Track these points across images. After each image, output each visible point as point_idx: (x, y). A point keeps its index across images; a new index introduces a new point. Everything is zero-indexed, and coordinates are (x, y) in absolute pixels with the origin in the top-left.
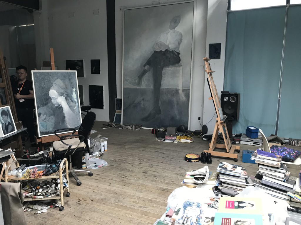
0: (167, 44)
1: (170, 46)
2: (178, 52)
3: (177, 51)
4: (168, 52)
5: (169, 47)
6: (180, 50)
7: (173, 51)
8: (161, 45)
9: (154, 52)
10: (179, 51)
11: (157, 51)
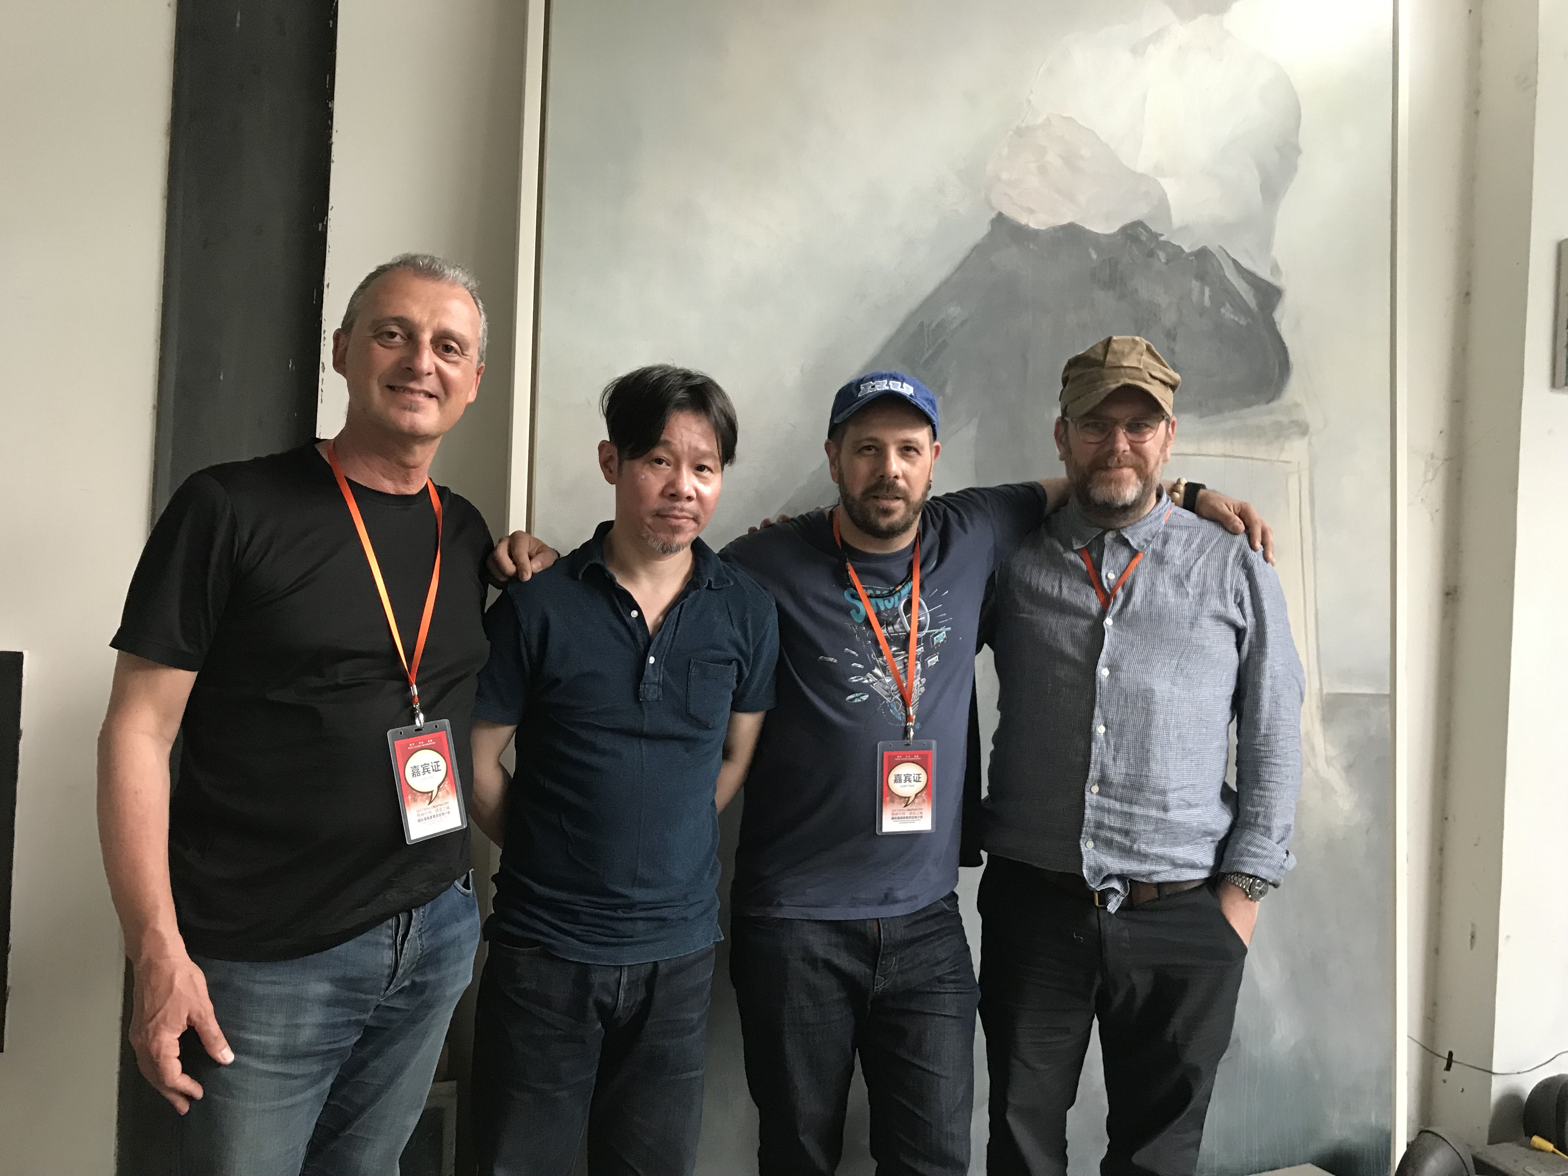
0: (1141, 166)
1: (1172, 189)
2: (1264, 274)
3: (1245, 263)
4: (1151, 254)
5: (1163, 205)
6: (1279, 252)
7: (1203, 254)
8: (1070, 160)
9: (984, 229)
10: (1275, 269)
11: (1024, 219)
